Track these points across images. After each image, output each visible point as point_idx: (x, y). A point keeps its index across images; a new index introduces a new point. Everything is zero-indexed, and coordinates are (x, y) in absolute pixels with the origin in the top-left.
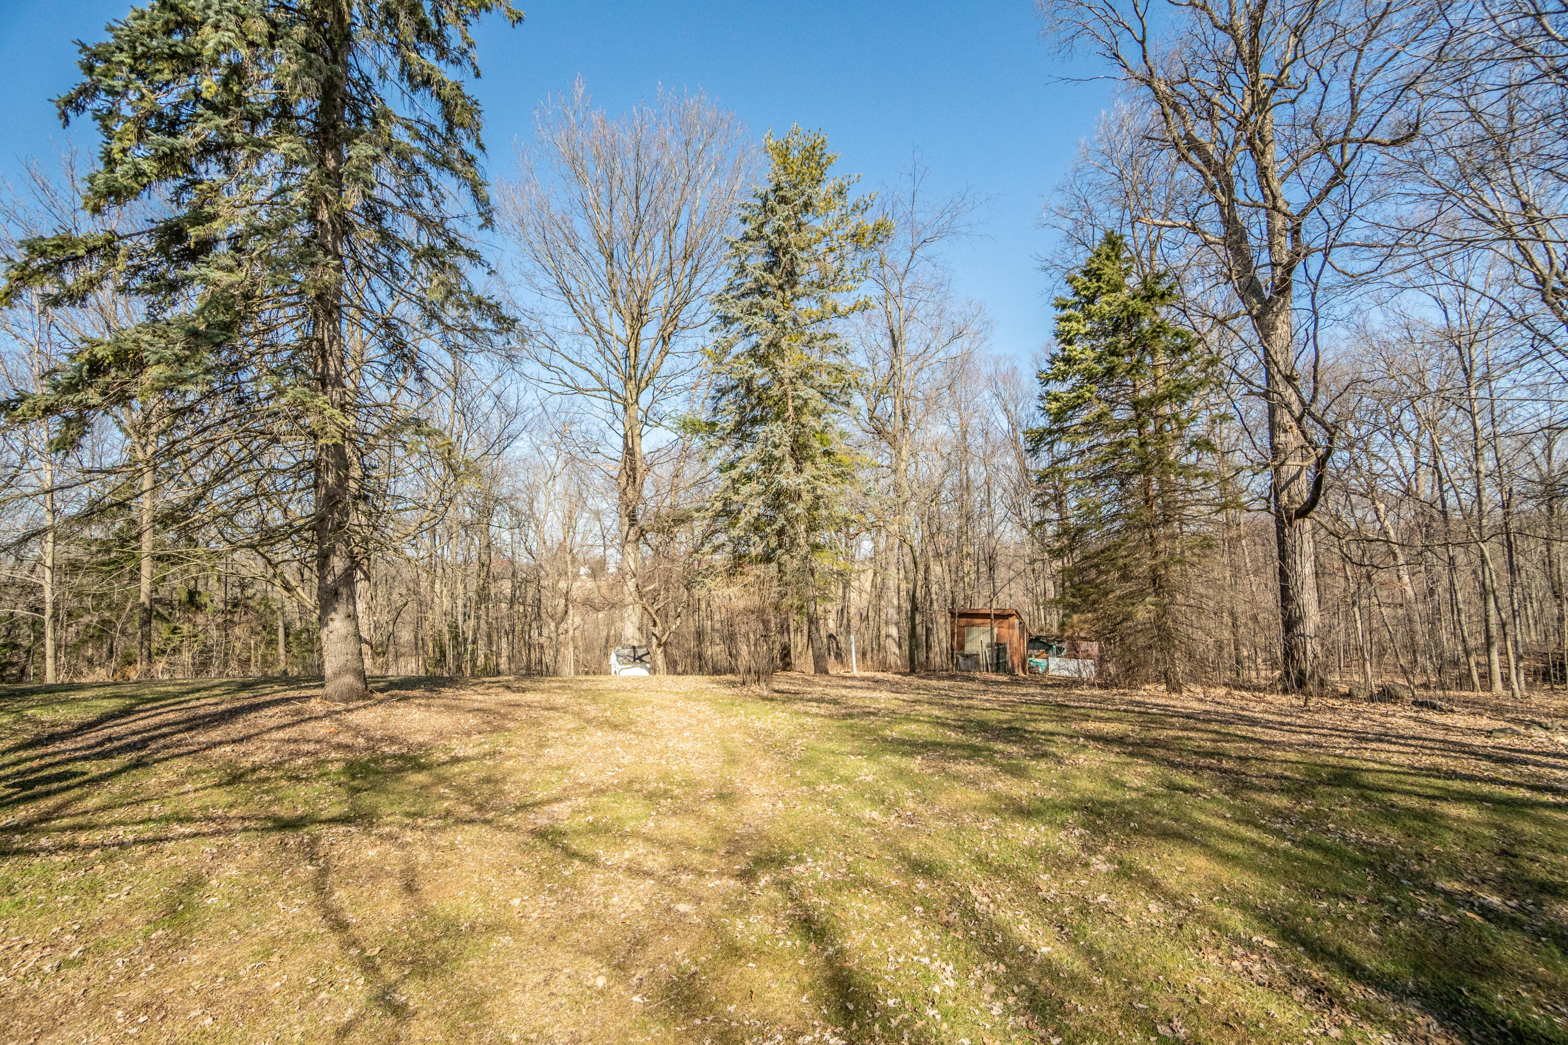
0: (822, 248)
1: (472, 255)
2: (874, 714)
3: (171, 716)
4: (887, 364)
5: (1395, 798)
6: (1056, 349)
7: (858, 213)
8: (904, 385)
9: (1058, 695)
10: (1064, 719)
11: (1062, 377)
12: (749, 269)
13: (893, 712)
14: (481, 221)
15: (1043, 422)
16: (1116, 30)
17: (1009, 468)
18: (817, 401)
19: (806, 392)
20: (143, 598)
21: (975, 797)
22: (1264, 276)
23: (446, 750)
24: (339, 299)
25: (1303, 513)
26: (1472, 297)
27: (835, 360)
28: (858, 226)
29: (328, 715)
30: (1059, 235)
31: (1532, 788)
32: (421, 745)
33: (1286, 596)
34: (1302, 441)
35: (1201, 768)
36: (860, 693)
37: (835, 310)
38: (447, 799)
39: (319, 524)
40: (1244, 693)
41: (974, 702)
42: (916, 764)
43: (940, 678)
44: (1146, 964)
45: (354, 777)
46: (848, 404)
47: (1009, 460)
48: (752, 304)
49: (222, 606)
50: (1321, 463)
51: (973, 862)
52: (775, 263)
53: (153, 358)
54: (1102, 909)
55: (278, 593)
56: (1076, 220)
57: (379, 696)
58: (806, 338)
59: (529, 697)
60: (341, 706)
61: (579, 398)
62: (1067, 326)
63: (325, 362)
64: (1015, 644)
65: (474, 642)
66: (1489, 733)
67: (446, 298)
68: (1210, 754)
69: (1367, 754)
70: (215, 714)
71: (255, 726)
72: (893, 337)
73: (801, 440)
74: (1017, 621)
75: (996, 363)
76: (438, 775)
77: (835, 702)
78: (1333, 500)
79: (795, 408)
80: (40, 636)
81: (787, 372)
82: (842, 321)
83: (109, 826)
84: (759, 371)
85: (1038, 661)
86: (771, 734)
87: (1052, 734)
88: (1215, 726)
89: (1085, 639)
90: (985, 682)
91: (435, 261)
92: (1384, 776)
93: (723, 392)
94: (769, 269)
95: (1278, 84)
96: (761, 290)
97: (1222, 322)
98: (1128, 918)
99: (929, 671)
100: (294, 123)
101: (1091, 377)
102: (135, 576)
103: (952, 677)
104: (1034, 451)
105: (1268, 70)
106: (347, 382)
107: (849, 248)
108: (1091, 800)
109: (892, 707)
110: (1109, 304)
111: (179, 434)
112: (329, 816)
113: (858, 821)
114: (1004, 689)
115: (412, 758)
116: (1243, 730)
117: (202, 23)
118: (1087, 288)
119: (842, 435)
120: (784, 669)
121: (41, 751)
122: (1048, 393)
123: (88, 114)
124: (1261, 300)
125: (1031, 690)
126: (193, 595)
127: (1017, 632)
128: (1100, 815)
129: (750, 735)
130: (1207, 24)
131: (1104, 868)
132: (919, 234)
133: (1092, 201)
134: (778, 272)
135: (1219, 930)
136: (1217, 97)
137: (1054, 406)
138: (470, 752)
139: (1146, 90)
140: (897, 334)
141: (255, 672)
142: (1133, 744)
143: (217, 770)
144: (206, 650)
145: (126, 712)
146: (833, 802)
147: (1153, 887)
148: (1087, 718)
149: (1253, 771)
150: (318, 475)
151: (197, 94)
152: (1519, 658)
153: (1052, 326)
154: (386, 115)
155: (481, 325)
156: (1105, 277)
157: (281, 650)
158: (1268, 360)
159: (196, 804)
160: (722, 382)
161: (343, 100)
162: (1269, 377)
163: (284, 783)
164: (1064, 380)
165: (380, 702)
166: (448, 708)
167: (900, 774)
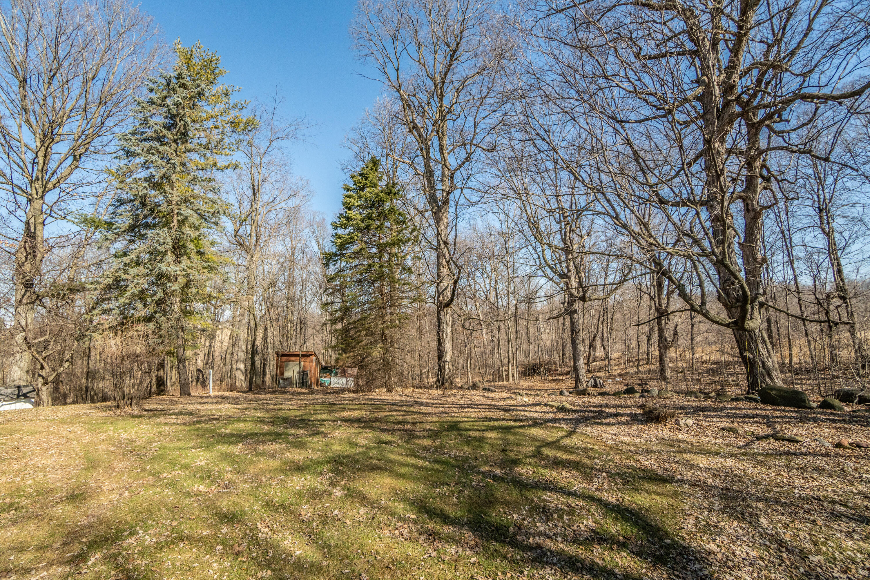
0: (210, 124)
2: (216, 419)
4: (249, 204)
5: (471, 433)
6: (343, 212)
7: (237, 110)
8: (259, 218)
9: (331, 398)
10: (332, 411)
11: (345, 227)
12: (151, 123)
13: (230, 417)
15: (334, 250)
16: (387, 60)
17: (316, 273)
18: (194, 218)
19: (186, 211)
21: (272, 464)
22: (439, 195)
25: (447, 305)
26: (510, 221)
27: (211, 195)
28: (236, 117)
30: (352, 153)
31: (515, 421)
33: (440, 343)
34: (449, 273)
35: (396, 430)
36: (210, 406)
37: (215, 165)
40: (421, 390)
41: (283, 406)
42: (237, 449)
43: (266, 393)
44: (352, 545)
46: (217, 224)
47: (317, 269)
48: (151, 147)
50: (456, 282)
51: (263, 506)
52: (173, 125)
54: (335, 519)
56: (360, 148)
58: (190, 178)
62: (349, 200)
64: (313, 371)
66: (504, 399)
68: (400, 423)
69: (463, 414)
72: (254, 189)
73: (181, 243)
74: (314, 358)
75: (314, 215)
77: (191, 414)
78: (459, 301)
79: (178, 221)
81: (175, 198)
82: (219, 173)
84: (153, 193)
85: (326, 380)
86: (133, 441)
87: (324, 421)
88: (404, 408)
89: (348, 367)
90: (293, 394)
92: (469, 423)
93: (121, 202)
94: (168, 128)
95: (450, 111)
96: (160, 140)
97: (421, 212)
98: (347, 521)
99: (262, 388)
101: (358, 229)
103: (274, 392)
104: (327, 265)
105: (446, 104)
107: (228, 129)
108: (339, 456)
109: (229, 413)
110: (370, 193)
113: (188, 494)
114: (302, 397)
116: (416, 409)
118: (360, 183)
119: (212, 244)
120: (159, 394)
122: (336, 234)
124: (438, 206)
125: (317, 397)
127: (314, 364)
128: (341, 464)
129: (114, 445)
130: (425, 74)
131: (339, 494)
132: (275, 133)
133: (369, 140)
134: (175, 131)
135: (391, 515)
136: (426, 108)
137: (339, 241)
139: (397, 94)
140: (256, 188)
142: (365, 422)
146: (172, 484)
147: (363, 499)
148: (344, 409)
149: (418, 429)
152: (517, 367)
153: (342, 199)
156: (369, 179)
158: (438, 235)
160: (124, 196)
162: (438, 241)
164: (345, 228)
167: (226, 456)
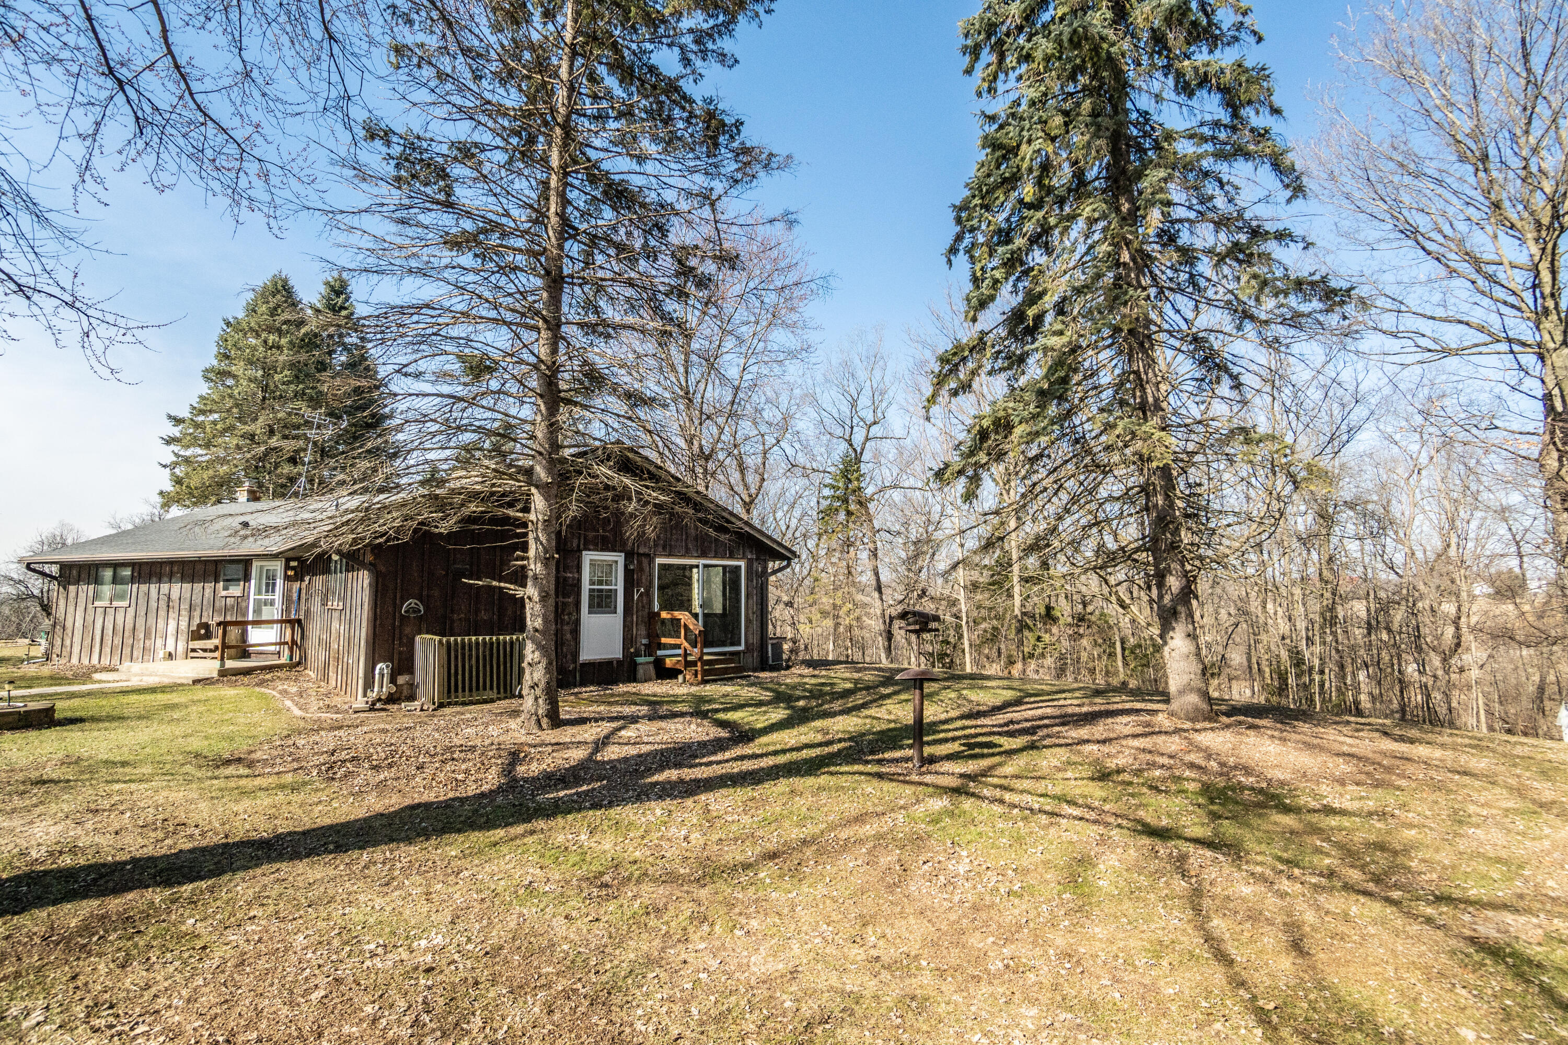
1: (1282, 236)
3: (1049, 710)
14: (1288, 193)
20: (1017, 612)
23: (1316, 796)
24: (1148, 328)
29: (1177, 731)
32: (1282, 784)
38: (1328, 855)
39: (1152, 544)
45: (1212, 801)
49: (1070, 620)
53: (1017, 420)
55: (1113, 609)
57: (1224, 719)
59: (1421, 751)
60: (1188, 725)
61: (1452, 362)
63: (1143, 389)
65: (1322, 672)
67: (1261, 290)
70: (1080, 715)
71: (1113, 731)
76: (1310, 824)
80: (961, 637)
83: (1022, 792)
91: (1241, 256)
100: (1090, 188)
102: (1010, 596)
106: (1164, 405)
111: (1035, 478)
112: (1193, 835)
115: (1273, 797)
117: (1019, 146)
121: (973, 722)
123: (962, 252)
126: (1049, 608)
138: (1347, 805)
141: (1101, 681)
143: (1090, 764)
144: (1062, 657)
145: (1018, 702)
150: (1148, 500)
151: (1021, 201)
154: (1169, 136)
155: (1305, 308)
157: (1120, 663)
159: (1078, 791)
161: (1128, 145)
163: (1145, 790)
165: (1228, 726)
166: (1309, 746)
